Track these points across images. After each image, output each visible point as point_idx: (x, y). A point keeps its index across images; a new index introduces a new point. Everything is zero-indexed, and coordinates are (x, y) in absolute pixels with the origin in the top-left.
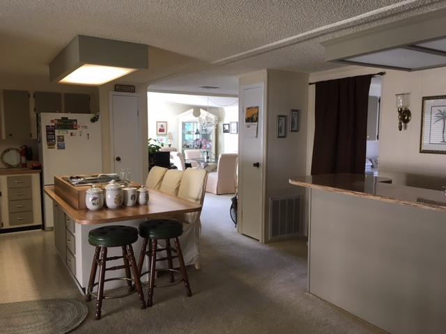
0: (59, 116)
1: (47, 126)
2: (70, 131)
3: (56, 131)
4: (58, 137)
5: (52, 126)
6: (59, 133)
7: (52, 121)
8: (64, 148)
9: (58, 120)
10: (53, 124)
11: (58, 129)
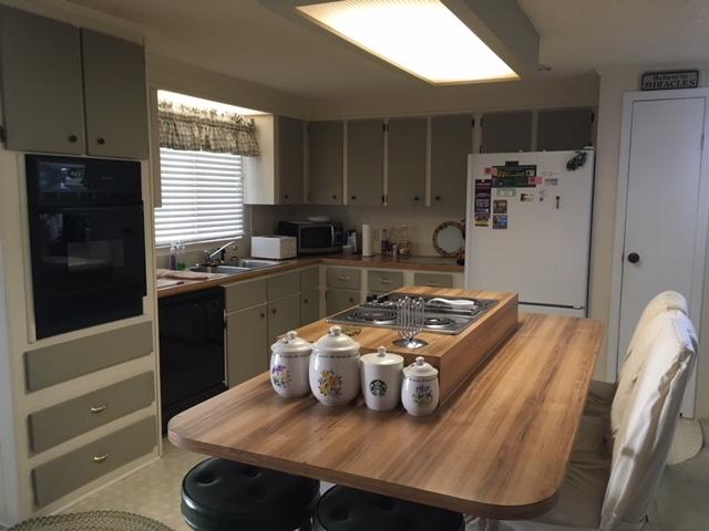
0: (501, 159)
1: (478, 181)
2: (520, 191)
3: (494, 190)
4: (496, 202)
5: (487, 181)
6: (498, 194)
7: (488, 171)
8: (505, 227)
9: (499, 168)
10: (490, 177)
11: (497, 185)
